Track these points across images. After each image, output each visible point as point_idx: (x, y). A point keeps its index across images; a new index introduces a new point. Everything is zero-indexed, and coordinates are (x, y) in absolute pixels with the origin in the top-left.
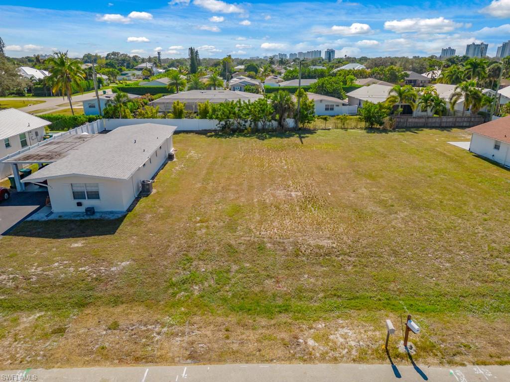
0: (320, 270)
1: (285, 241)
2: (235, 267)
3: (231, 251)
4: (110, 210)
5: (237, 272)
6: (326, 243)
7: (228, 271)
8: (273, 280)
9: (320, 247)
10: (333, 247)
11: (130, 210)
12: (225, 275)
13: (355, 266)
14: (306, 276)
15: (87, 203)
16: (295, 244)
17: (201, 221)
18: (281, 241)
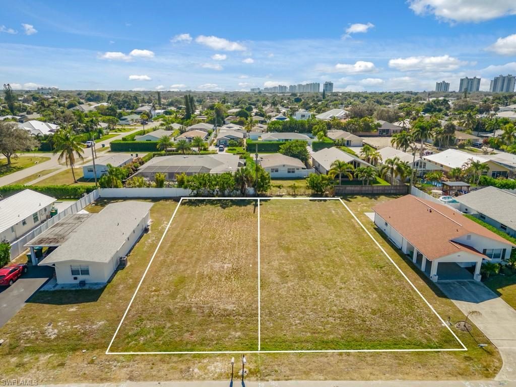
0: (220, 325)
1: (205, 306)
2: (169, 325)
3: (169, 313)
4: (96, 282)
5: (169, 328)
6: (230, 307)
7: (164, 327)
8: (190, 333)
9: (225, 310)
10: (233, 310)
11: (109, 281)
12: (161, 330)
13: (242, 323)
14: (210, 330)
15: (81, 277)
16: (211, 308)
17: (155, 291)
18: (203, 305)
